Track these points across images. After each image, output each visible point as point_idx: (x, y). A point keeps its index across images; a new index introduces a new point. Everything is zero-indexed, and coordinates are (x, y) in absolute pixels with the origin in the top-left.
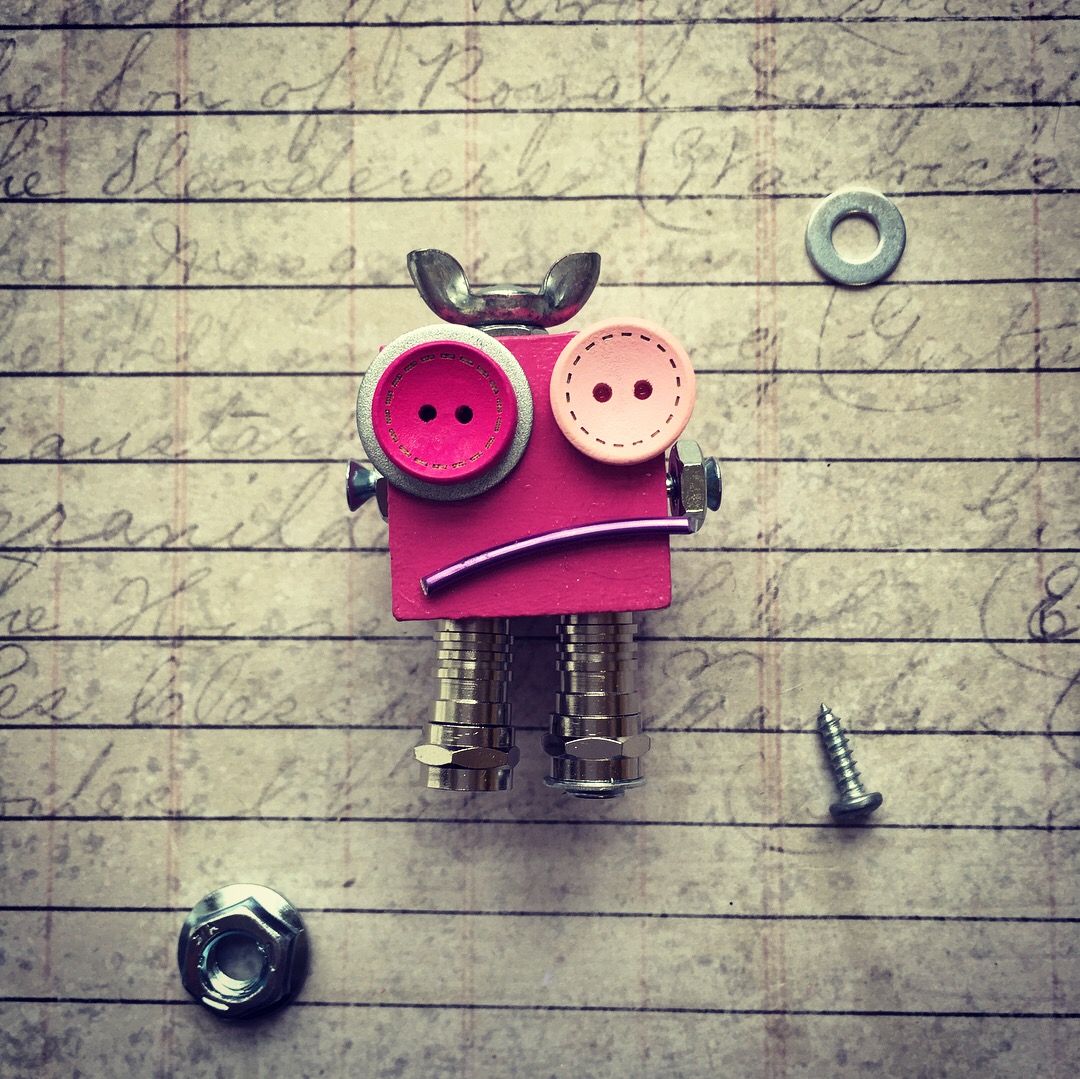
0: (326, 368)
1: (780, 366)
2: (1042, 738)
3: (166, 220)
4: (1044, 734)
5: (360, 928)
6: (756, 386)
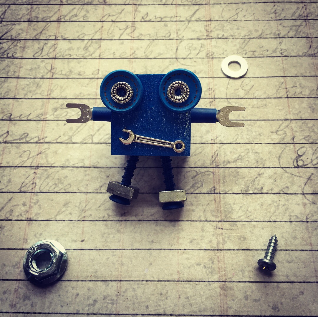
0: (89, 97)
1: (215, 97)
2: (301, 195)
3: (49, 63)
4: (302, 194)
5: (85, 255)
6: (209, 102)
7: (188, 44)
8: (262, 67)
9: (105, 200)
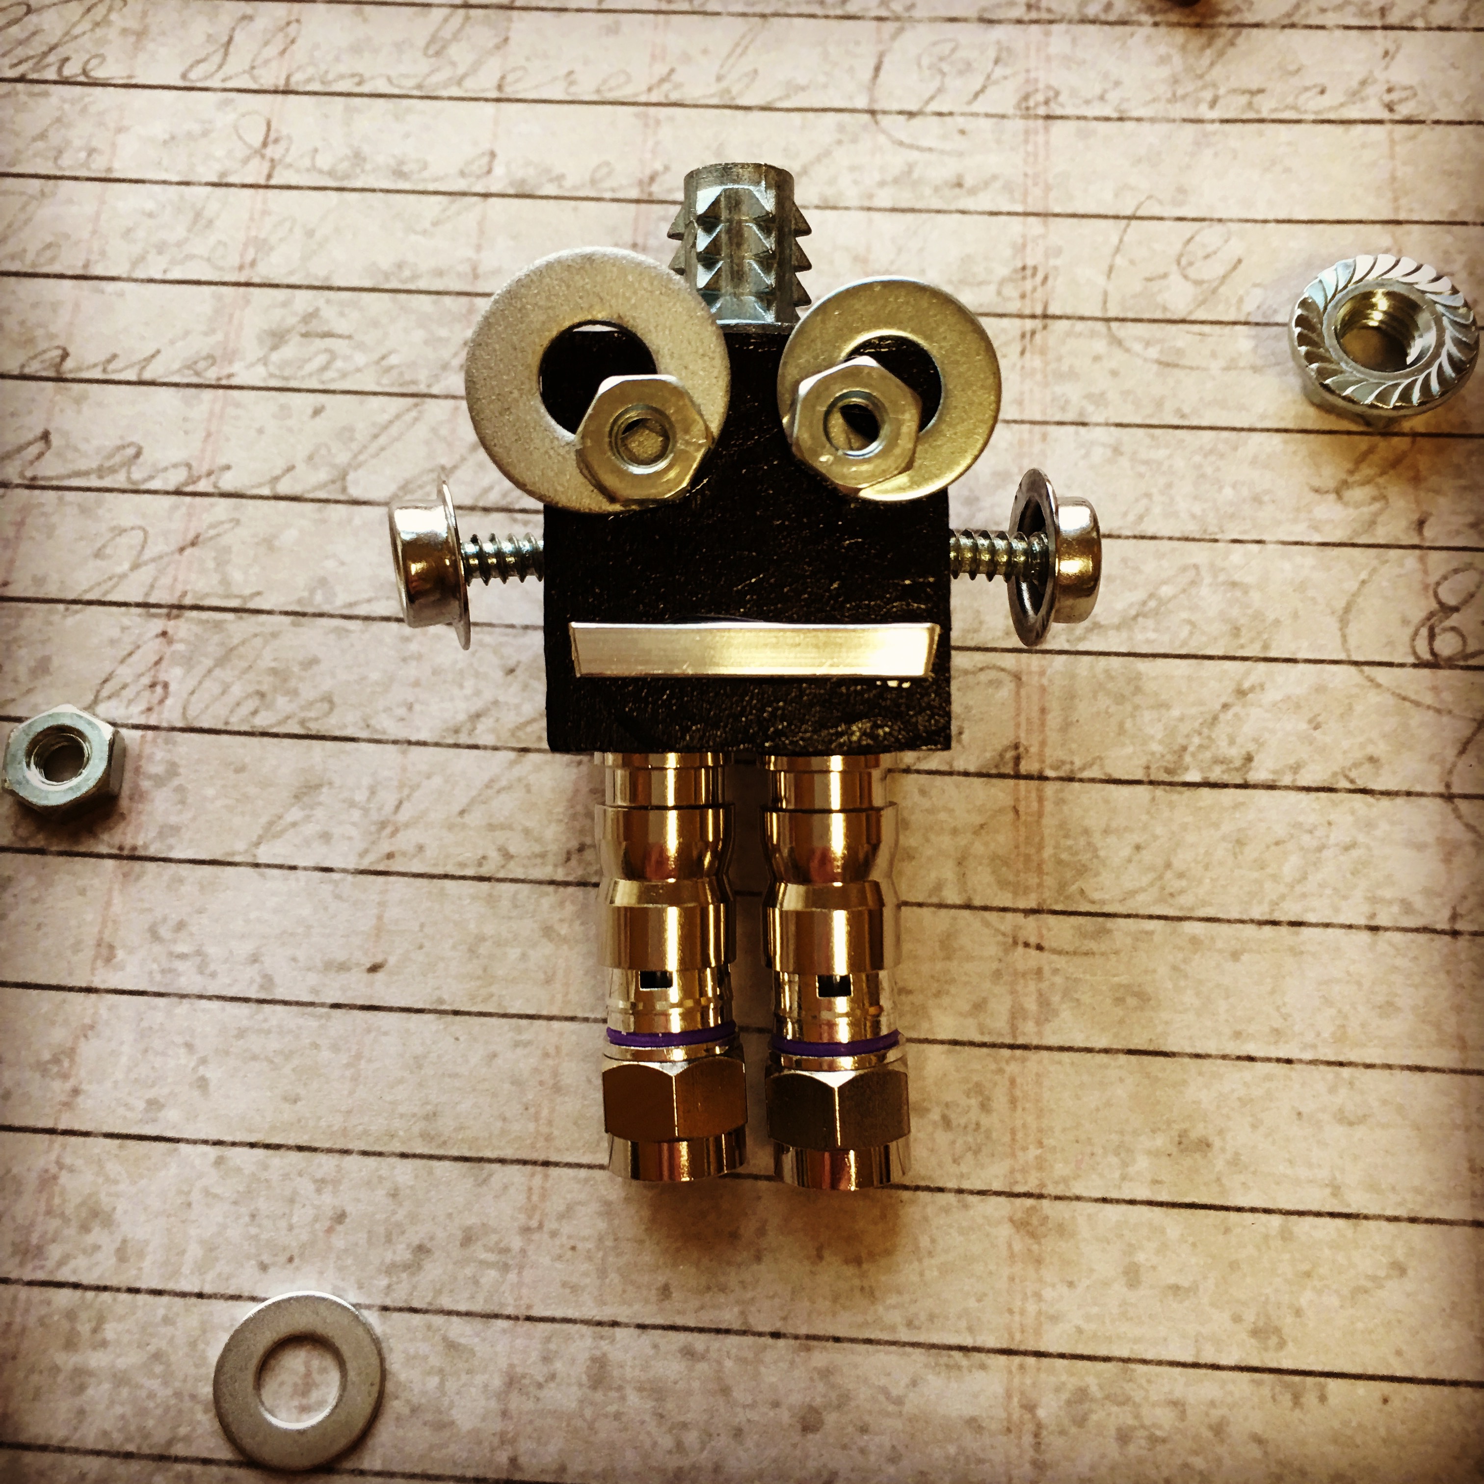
0: (438, 285)
1: (1051, 311)
2: (1438, 801)
3: (255, 113)
4: (1441, 796)
5: (386, 1034)
6: (1019, 333)
7: (935, 44)
8: (1288, 170)
9: (492, 781)
